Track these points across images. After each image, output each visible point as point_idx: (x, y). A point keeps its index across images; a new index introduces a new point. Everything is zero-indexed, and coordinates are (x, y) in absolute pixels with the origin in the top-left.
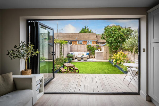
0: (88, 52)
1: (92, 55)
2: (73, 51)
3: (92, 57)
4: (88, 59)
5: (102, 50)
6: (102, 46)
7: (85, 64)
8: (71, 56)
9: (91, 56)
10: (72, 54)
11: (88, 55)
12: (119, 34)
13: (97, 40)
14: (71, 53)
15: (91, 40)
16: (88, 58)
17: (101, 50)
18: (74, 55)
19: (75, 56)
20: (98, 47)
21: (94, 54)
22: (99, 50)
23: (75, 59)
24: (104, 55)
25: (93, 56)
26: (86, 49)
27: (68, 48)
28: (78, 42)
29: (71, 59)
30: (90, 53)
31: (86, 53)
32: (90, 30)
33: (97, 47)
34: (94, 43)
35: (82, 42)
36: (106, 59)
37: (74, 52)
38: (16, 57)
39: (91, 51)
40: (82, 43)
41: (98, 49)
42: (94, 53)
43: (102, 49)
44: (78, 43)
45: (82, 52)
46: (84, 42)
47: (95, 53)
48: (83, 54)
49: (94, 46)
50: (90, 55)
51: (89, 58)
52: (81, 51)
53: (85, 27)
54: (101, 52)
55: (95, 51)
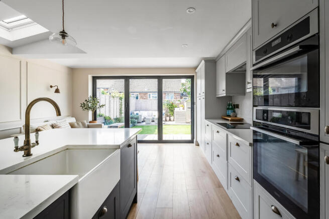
1: (170, 116)
2: (139, 111)
3: (170, 120)
5: (185, 107)
8: (135, 117)
9: (168, 118)
10: (137, 114)
15: (172, 93)
17: (184, 109)
18: (141, 116)
19: (143, 118)
20: (180, 103)
21: (173, 115)
23: (143, 122)
25: (172, 118)
28: (150, 95)
30: (166, 113)
33: (177, 104)
34: (177, 97)
37: (141, 112)
38: (85, 108)
40: (156, 97)
41: (179, 107)
42: (174, 113)
44: (150, 97)
45: (153, 112)
48: (155, 115)
49: (173, 102)
52: (152, 110)
55: (174, 109)
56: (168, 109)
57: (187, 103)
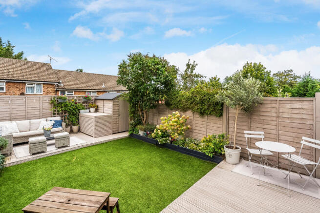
0: (58, 118)
3: (71, 132)
5: (100, 109)
6: (106, 99)
13: (59, 82)
15: (38, 82)
17: (97, 111)
20: (87, 101)
22: (92, 110)
24: (114, 122)
25: (75, 128)
31: (53, 122)
35: (2, 85)
36: (118, 132)
39: (67, 114)
41: (87, 109)
42: (78, 118)
43: (99, 106)
46: (11, 84)
49: (76, 100)
55: (79, 112)
56: (65, 113)
57: (113, 102)
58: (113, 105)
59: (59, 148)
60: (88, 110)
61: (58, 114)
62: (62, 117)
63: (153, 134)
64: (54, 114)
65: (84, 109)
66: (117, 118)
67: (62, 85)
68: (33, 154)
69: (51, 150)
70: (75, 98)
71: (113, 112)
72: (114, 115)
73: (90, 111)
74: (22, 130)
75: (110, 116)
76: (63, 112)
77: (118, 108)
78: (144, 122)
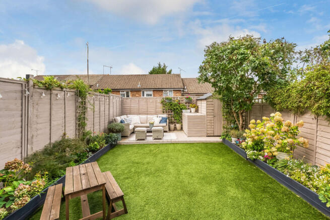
0: (165, 116)
1: (175, 123)
2: (127, 115)
3: (175, 129)
4: (165, 134)
5: (199, 109)
6: (201, 100)
7: (155, 155)
8: (117, 128)
9: (172, 126)
10: (122, 122)
11: (165, 124)
12: (257, 62)
13: (184, 88)
14: (119, 119)
15: (170, 89)
16: (165, 132)
17: (197, 111)
18: (128, 125)
19: (131, 127)
20: (189, 101)
21: (180, 121)
22: (193, 110)
23: (131, 134)
24: (208, 124)
25: (178, 126)
26: (160, 107)
27: (111, 105)
28: (143, 93)
29: (119, 135)
30: (169, 118)
31: (161, 118)
32: (168, 70)
33: (186, 103)
34: (177, 94)
35: (151, 93)
36: (213, 135)
37: (130, 116)
39: (173, 113)
40: (151, 95)
41: (189, 109)
42: (181, 117)
43: (199, 107)
44: (143, 95)
45: (149, 116)
46: (156, 92)
47: (183, 118)
48: (152, 122)
49: (180, 101)
50: (169, 123)
51: (167, 130)
52: (147, 114)
53: (160, 65)
54: (197, 114)
55: (182, 112)
56: (171, 112)
57: (207, 102)
58: (207, 104)
59: (155, 139)
60: (189, 111)
61: (166, 112)
62: (169, 115)
63: (243, 143)
64: (164, 112)
65: (186, 109)
66: (212, 119)
67: (186, 90)
68: (138, 140)
69: (150, 139)
70: (179, 99)
71: (207, 112)
72: (208, 116)
73: (191, 112)
74: (143, 122)
75: (204, 116)
76: (170, 111)
77: (212, 108)
78: (240, 127)
